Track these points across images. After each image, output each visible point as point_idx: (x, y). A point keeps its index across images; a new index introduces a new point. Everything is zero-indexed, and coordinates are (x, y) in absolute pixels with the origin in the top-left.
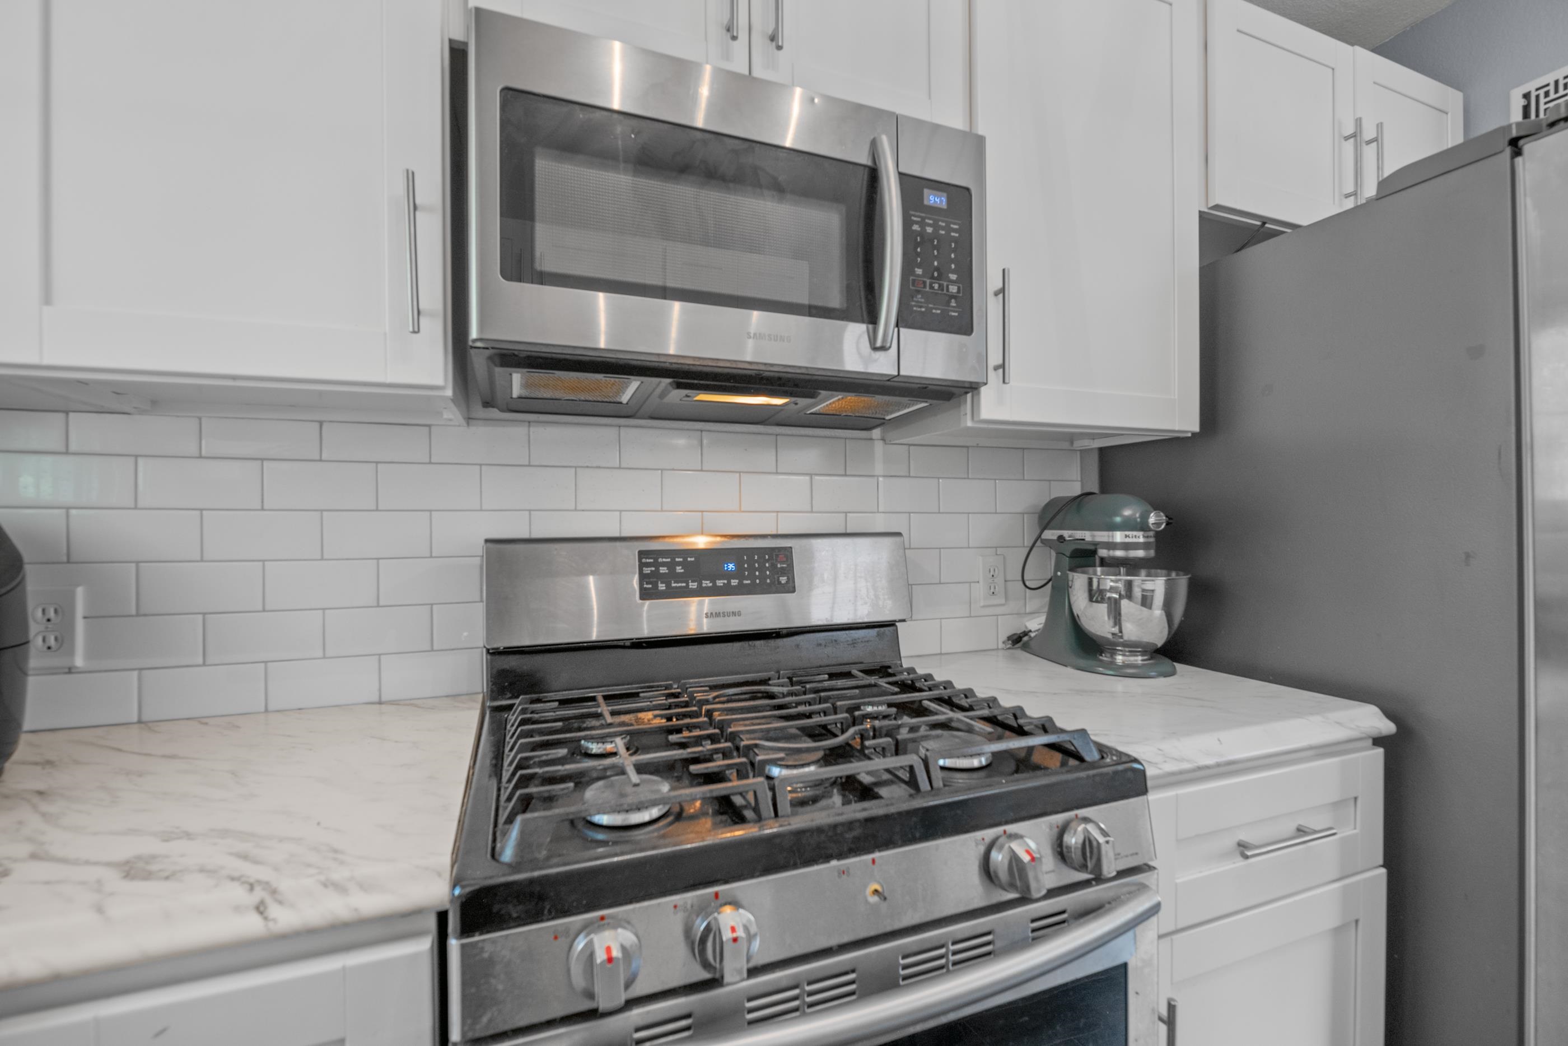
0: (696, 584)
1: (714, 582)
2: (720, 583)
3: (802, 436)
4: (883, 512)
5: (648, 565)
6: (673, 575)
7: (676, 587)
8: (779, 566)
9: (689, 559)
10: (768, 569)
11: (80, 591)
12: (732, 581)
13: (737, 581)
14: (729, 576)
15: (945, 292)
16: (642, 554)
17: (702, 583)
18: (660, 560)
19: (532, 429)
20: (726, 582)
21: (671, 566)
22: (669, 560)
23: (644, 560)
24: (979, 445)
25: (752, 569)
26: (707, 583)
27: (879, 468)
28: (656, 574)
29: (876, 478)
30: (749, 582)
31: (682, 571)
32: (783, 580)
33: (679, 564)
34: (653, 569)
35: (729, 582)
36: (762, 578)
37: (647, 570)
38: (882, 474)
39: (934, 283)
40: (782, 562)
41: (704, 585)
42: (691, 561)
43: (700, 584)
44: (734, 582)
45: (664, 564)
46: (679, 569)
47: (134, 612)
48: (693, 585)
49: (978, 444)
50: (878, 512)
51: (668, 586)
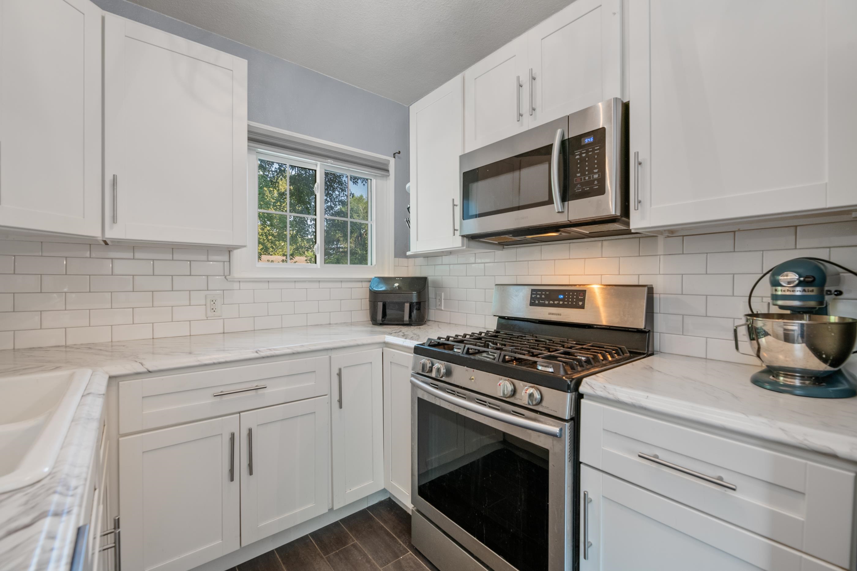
0: (548, 302)
1: (554, 302)
2: (556, 302)
3: (616, 239)
4: (663, 274)
5: (534, 294)
6: (541, 298)
7: (541, 302)
8: (580, 297)
9: (547, 293)
10: (575, 298)
11: (443, 293)
12: (560, 302)
13: (562, 302)
14: (560, 300)
15: (592, 179)
16: (532, 290)
17: (550, 302)
18: (538, 293)
19: (517, 249)
20: (558, 302)
21: (541, 295)
22: (540, 293)
23: (533, 293)
24: (741, 230)
25: (568, 298)
26: (551, 302)
27: (661, 250)
28: (536, 297)
29: (659, 256)
30: (566, 303)
31: (544, 297)
32: (581, 303)
33: (543, 294)
34: (535, 296)
35: (559, 302)
36: (572, 302)
37: (533, 296)
38: (663, 254)
39: (586, 177)
40: (582, 296)
41: (550, 303)
42: (547, 294)
43: (549, 302)
44: (561, 303)
45: (539, 294)
46: (543, 296)
47: (449, 299)
48: (547, 302)
49: (739, 229)
50: (660, 274)
51: (539, 302)
